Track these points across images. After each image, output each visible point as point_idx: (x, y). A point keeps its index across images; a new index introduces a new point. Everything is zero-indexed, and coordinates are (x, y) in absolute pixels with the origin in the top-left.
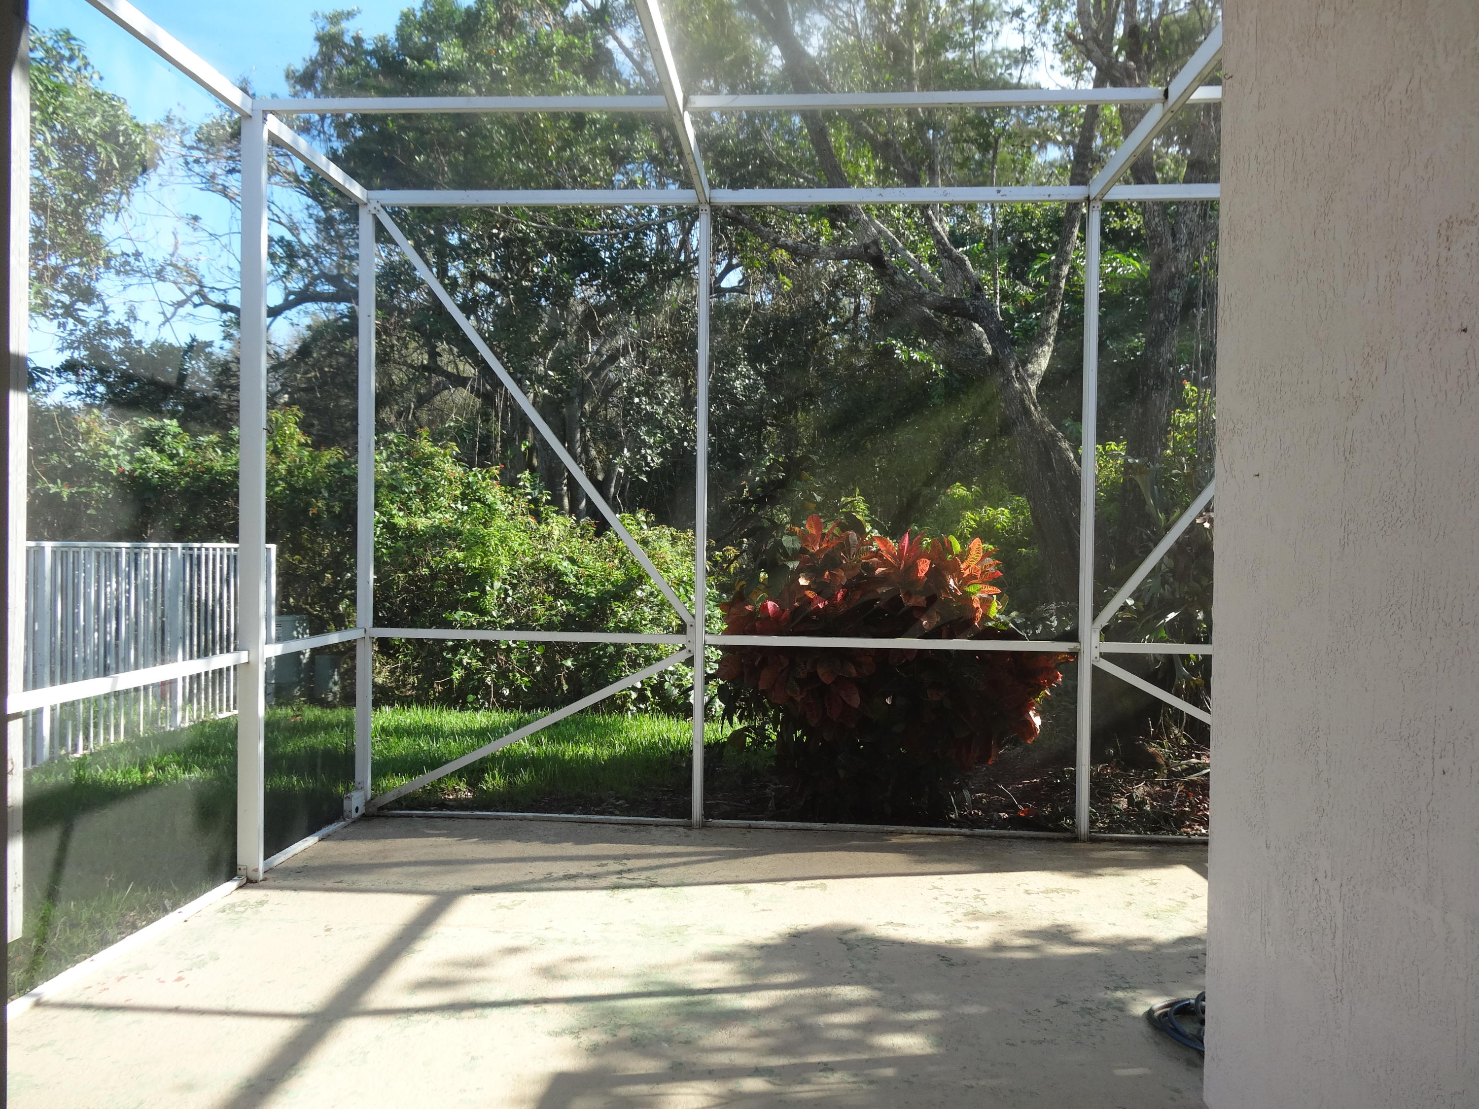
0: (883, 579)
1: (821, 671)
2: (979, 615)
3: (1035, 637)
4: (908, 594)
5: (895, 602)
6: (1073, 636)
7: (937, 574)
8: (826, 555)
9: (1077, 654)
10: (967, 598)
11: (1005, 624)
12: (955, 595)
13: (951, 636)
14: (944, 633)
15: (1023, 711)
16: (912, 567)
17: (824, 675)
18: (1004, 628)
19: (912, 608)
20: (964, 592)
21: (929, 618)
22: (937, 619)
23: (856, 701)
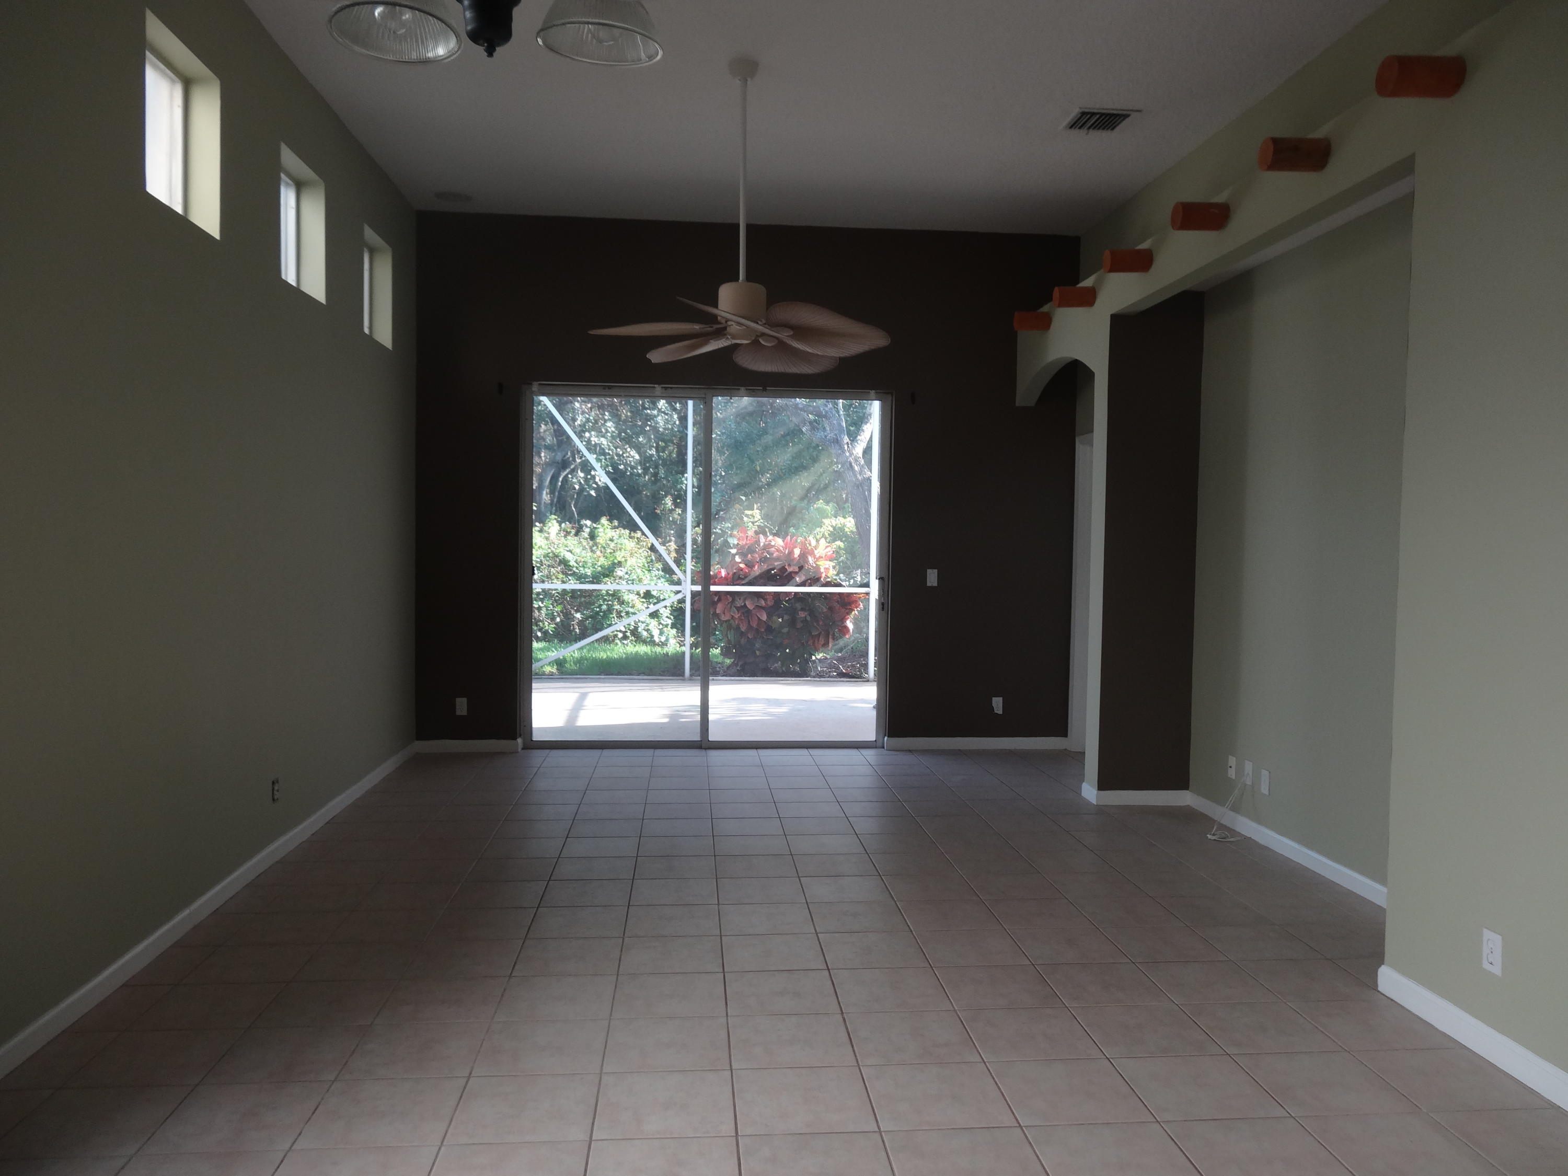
0: (778, 559)
1: (747, 603)
2: (823, 575)
3: (850, 586)
4: (789, 565)
5: (783, 569)
6: (867, 585)
7: (803, 555)
8: (748, 547)
9: (869, 593)
10: (818, 567)
11: (836, 580)
12: (812, 566)
13: (810, 585)
14: (807, 584)
15: (843, 620)
16: (791, 553)
17: (750, 605)
18: (835, 582)
19: (791, 573)
20: (816, 564)
21: (800, 577)
22: (803, 578)
23: (764, 617)
